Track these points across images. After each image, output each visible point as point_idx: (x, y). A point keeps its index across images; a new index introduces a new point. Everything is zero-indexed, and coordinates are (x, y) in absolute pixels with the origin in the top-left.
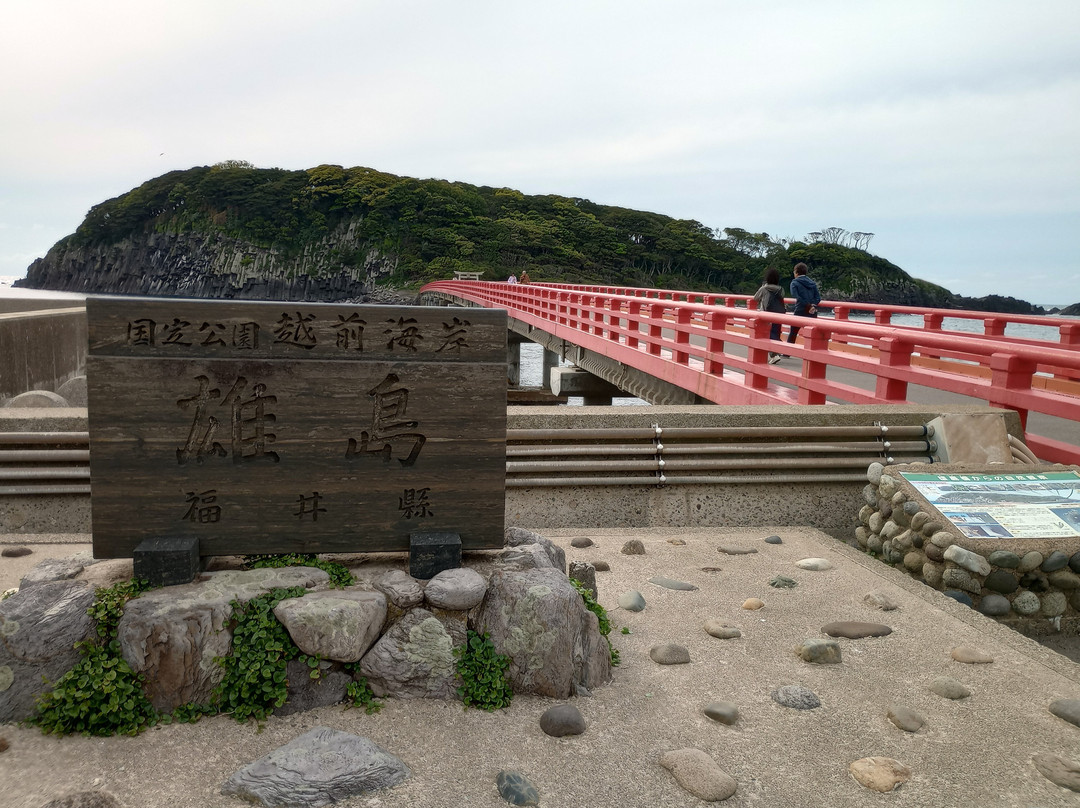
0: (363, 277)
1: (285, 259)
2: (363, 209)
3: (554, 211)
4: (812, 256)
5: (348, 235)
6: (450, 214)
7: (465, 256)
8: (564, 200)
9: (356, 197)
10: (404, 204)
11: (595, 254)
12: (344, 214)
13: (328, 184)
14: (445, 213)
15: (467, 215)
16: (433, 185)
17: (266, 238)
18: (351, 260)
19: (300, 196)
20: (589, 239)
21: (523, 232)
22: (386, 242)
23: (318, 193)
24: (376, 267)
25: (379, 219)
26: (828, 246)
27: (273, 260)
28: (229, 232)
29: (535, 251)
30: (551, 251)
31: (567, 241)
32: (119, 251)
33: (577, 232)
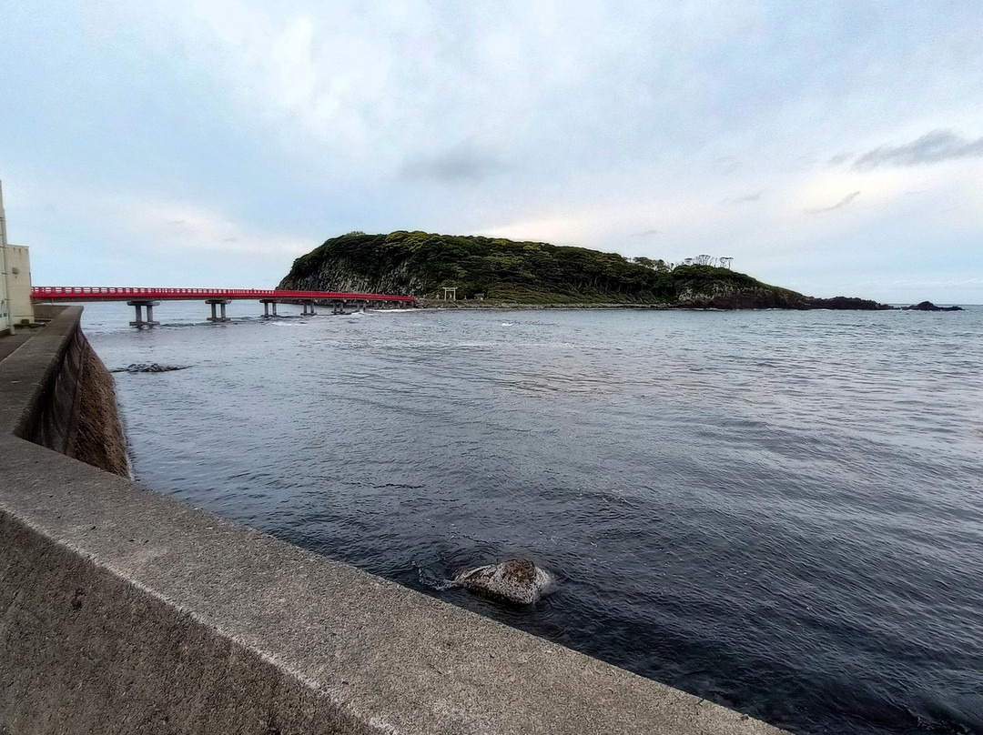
0: (408, 292)
1: (373, 284)
2: (409, 254)
3: (524, 251)
4: (686, 274)
5: (403, 270)
6: (455, 255)
7: (460, 279)
8: (532, 244)
9: (407, 248)
10: (429, 251)
11: (541, 276)
12: (402, 258)
13: (393, 241)
14: (452, 255)
15: (466, 255)
16: (448, 239)
17: (363, 272)
18: (403, 282)
19: (379, 249)
20: (540, 267)
21: (499, 264)
22: (420, 272)
23: (388, 247)
24: (414, 286)
25: (417, 260)
26: (698, 266)
27: (366, 284)
28: (346, 270)
29: (502, 274)
30: (513, 274)
31: (526, 268)
32: (307, 281)
33: (534, 263)
